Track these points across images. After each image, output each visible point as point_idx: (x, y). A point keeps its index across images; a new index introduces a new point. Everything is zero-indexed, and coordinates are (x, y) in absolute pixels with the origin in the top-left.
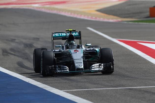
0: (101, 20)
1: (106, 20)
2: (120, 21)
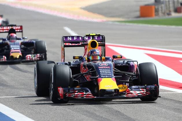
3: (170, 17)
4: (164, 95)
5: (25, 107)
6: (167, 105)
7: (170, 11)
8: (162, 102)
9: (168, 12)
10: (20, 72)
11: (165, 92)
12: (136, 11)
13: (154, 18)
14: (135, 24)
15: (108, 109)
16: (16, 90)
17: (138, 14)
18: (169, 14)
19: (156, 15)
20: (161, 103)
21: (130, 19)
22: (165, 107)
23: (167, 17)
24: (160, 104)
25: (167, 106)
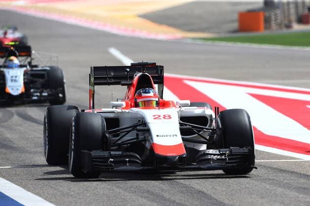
3: (290, 31)
4: (280, 164)
5: (43, 185)
6: (285, 181)
7: (290, 22)
8: (277, 176)
9: (286, 22)
10: (34, 124)
11: (282, 159)
12: (233, 21)
13: (263, 33)
14: (230, 44)
15: (184, 187)
16: (28, 155)
17: (235, 25)
18: (289, 26)
19: (266, 28)
20: (275, 178)
21: (223, 35)
22: (282, 184)
23: (285, 31)
24: (273, 179)
25: (286, 183)
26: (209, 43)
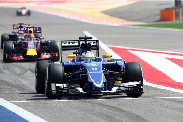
0: (104, 23)
1: (110, 24)
2: (125, 25)
12: (157, 15)
14: (156, 28)
17: (159, 17)
19: (176, 19)
21: (151, 23)
26: (143, 27)
